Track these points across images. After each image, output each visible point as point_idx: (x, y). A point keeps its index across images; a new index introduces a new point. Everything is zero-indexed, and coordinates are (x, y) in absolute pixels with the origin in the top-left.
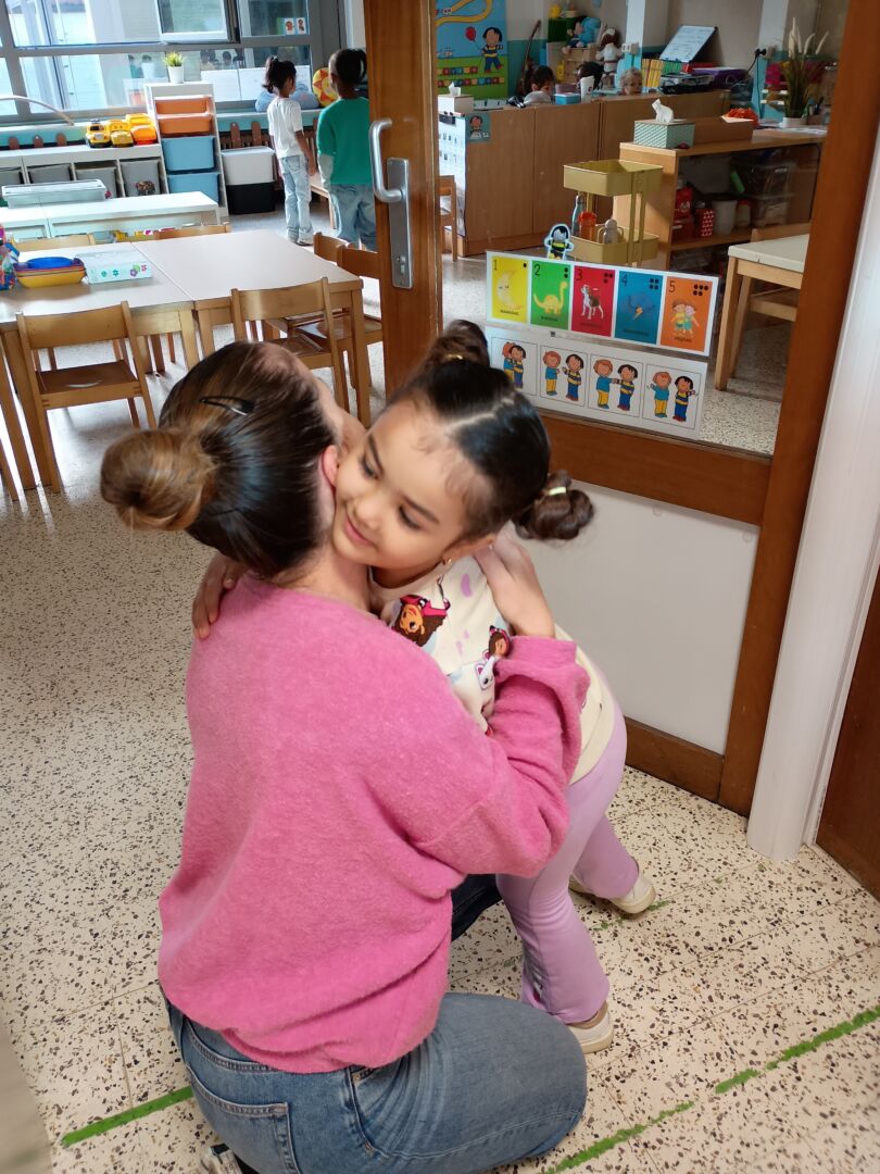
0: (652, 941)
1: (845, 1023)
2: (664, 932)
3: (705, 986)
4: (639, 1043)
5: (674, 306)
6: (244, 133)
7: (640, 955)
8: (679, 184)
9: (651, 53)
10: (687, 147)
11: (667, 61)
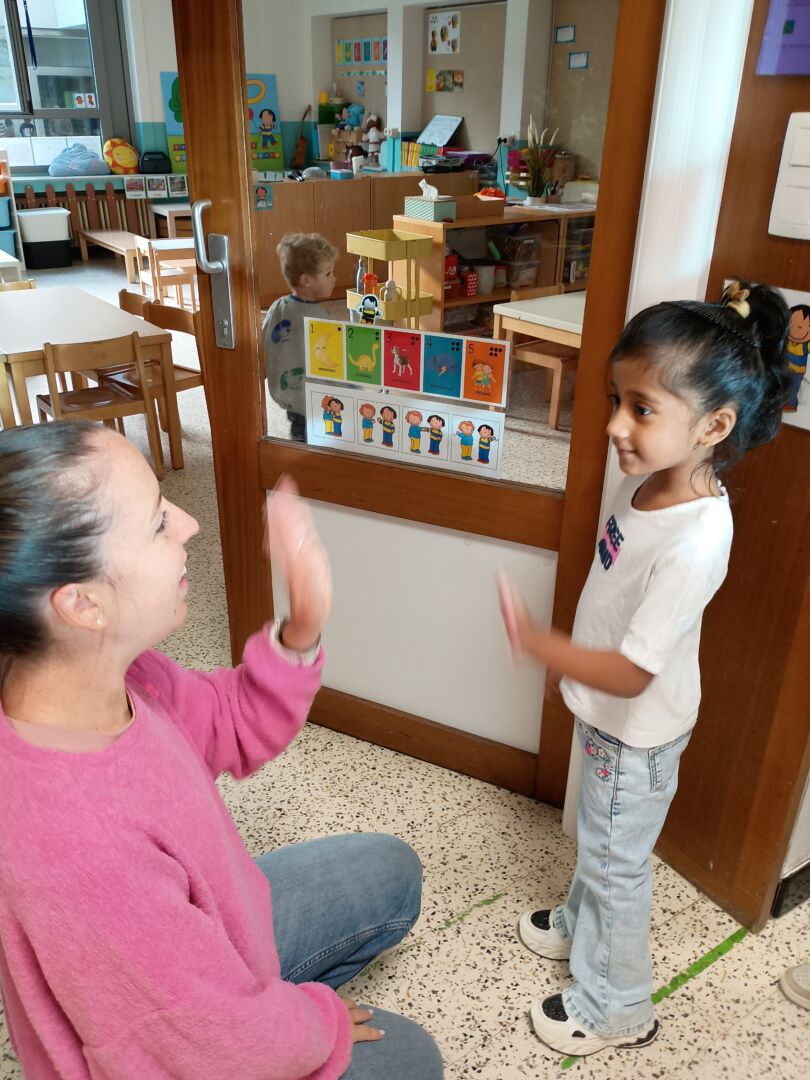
0: (492, 935)
1: (664, 988)
2: (501, 924)
3: (541, 969)
4: (490, 1032)
5: (474, 365)
6: (38, 195)
7: (483, 948)
8: (446, 251)
9: (409, 138)
10: (451, 221)
11: (423, 144)
